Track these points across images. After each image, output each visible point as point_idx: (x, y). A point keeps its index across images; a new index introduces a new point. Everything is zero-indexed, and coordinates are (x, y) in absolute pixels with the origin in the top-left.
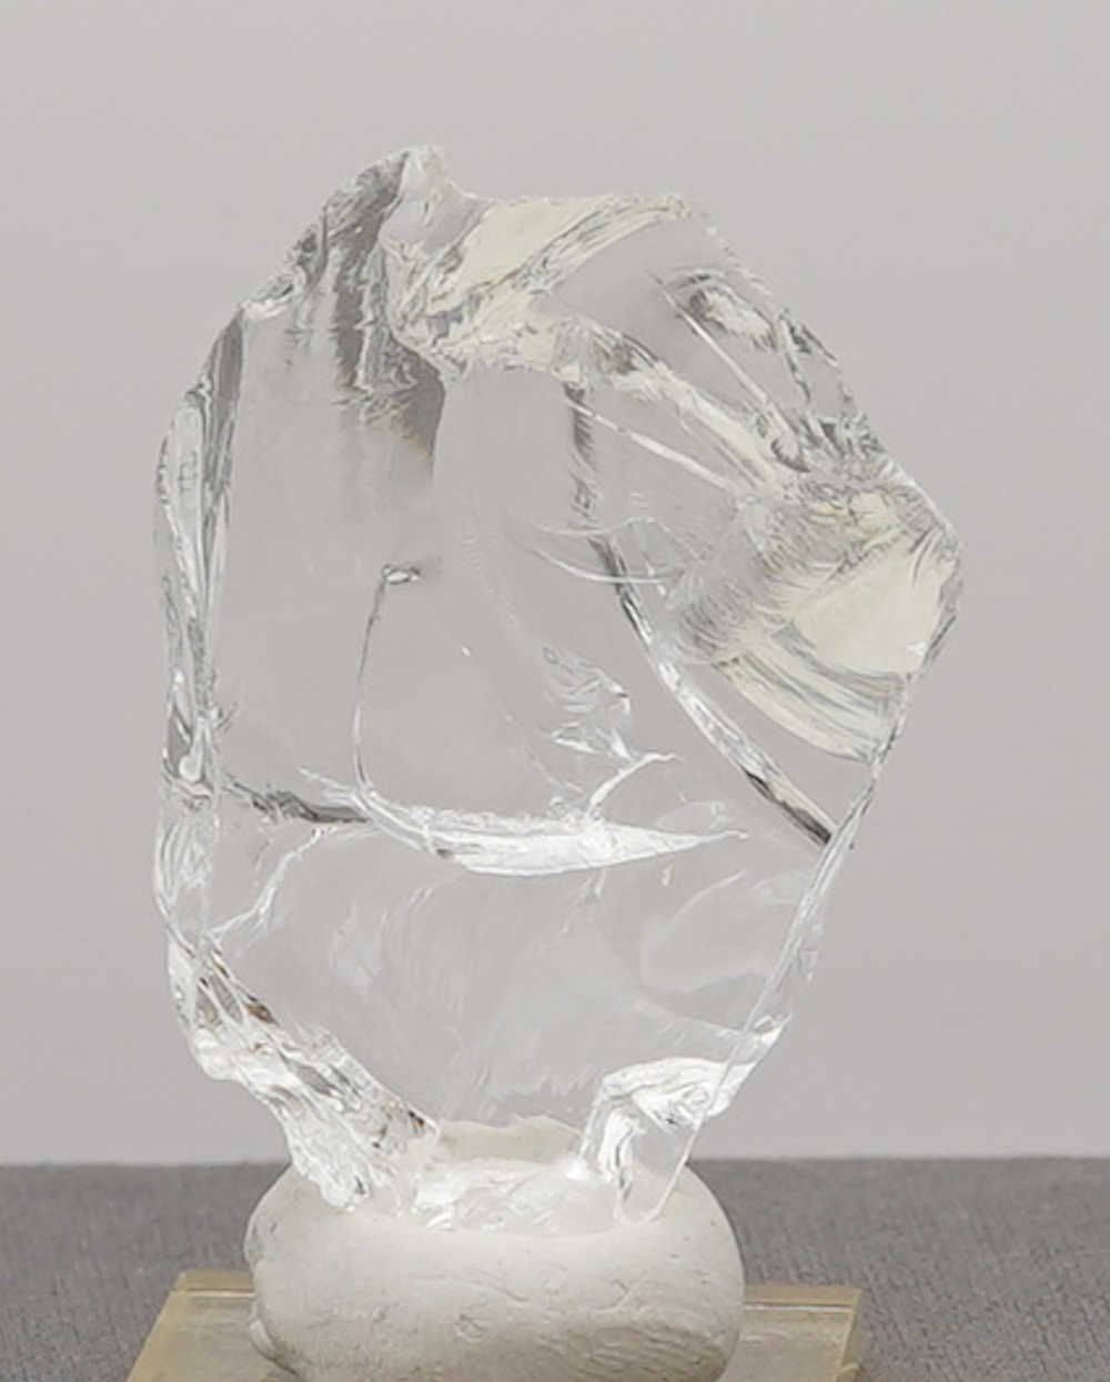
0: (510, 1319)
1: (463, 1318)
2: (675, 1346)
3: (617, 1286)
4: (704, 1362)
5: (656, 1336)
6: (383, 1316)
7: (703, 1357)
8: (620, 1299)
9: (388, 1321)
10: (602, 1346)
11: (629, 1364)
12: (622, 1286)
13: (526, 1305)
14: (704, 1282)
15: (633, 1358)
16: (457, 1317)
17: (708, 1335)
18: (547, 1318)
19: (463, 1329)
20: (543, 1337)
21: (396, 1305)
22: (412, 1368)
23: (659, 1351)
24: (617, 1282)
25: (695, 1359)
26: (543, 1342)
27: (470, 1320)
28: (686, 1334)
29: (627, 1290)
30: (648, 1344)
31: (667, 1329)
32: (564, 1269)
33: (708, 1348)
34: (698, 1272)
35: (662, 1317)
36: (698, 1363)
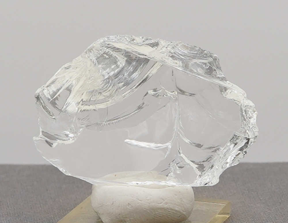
0: (138, 205)
1: (129, 204)
2: (174, 213)
3: (162, 200)
4: (181, 217)
5: (169, 211)
6: (113, 204)
7: (181, 216)
8: (162, 202)
9: (114, 205)
10: (157, 211)
11: (163, 216)
12: (163, 200)
13: (142, 202)
14: (182, 201)
15: (164, 214)
16: (127, 204)
17: (182, 211)
18: (146, 205)
19: (129, 206)
20: (145, 209)
21: (115, 201)
22: (119, 214)
23: (170, 214)
24: (162, 199)
25: (179, 216)
26: (145, 210)
27: (130, 205)
28: (176, 211)
29: (164, 201)
30: (167, 212)
31: (172, 209)
32: (151, 195)
33: (182, 214)
34: (181, 199)
35: (171, 207)
36: (179, 217)
